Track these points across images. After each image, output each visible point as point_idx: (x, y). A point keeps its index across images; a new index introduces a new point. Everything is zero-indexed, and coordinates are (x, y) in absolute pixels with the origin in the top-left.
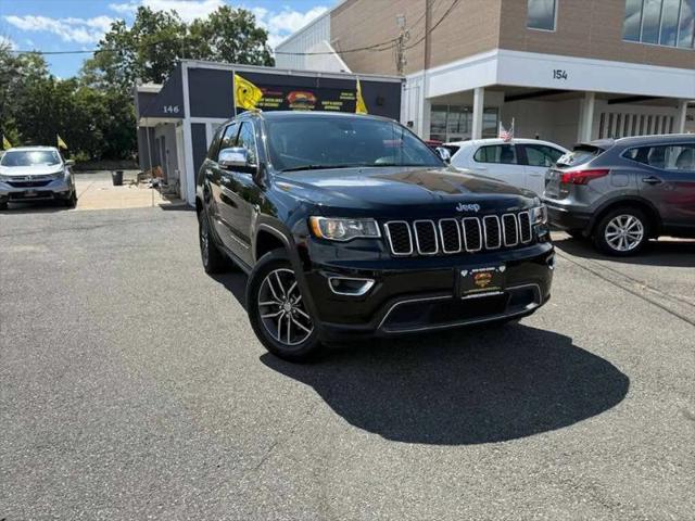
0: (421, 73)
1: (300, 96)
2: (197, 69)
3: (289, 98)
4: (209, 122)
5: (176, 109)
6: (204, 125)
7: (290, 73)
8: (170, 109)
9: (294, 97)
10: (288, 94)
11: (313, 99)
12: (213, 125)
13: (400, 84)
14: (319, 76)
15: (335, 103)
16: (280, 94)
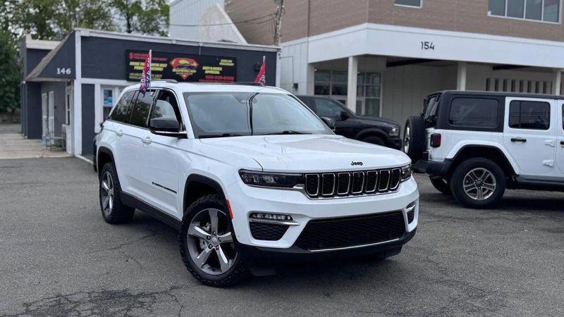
0: (305, 39)
1: (183, 62)
2: (90, 37)
3: (173, 63)
4: (98, 82)
5: (68, 71)
6: (93, 86)
7: (174, 42)
8: (63, 71)
9: (177, 62)
10: (171, 60)
11: (195, 64)
12: (102, 86)
13: (276, 53)
14: (201, 45)
15: (215, 68)
16: (165, 59)
